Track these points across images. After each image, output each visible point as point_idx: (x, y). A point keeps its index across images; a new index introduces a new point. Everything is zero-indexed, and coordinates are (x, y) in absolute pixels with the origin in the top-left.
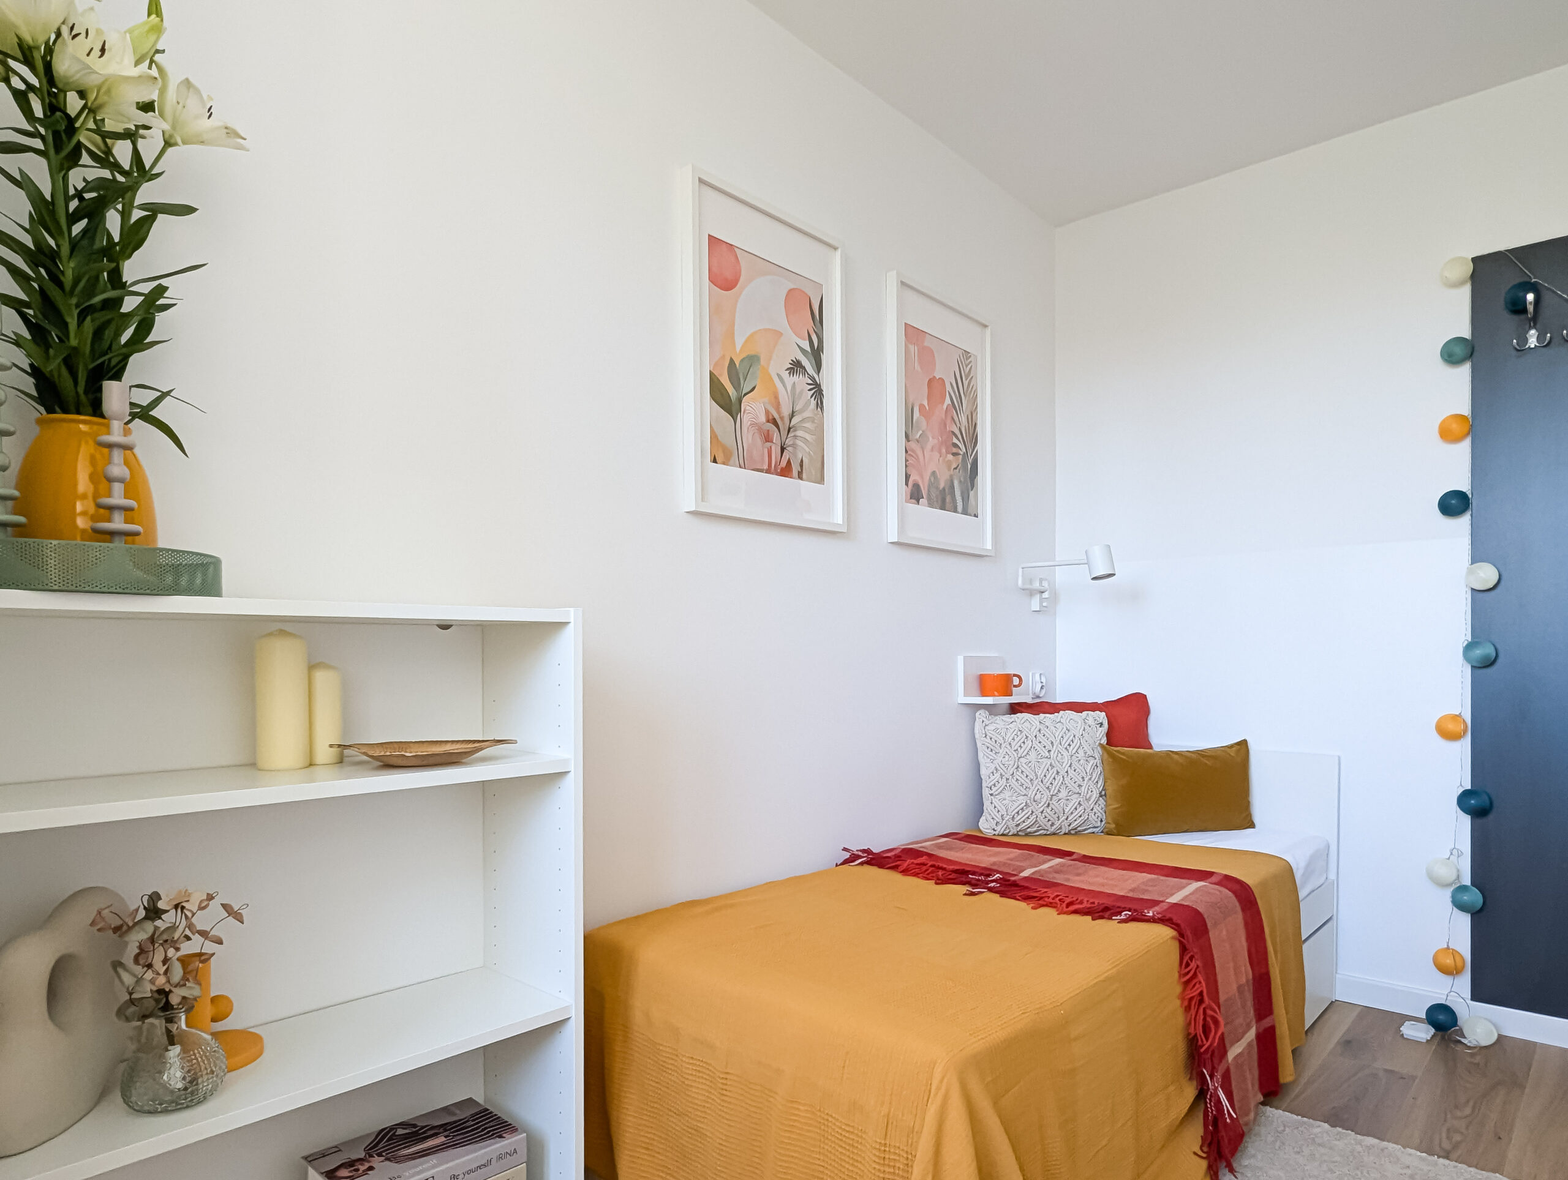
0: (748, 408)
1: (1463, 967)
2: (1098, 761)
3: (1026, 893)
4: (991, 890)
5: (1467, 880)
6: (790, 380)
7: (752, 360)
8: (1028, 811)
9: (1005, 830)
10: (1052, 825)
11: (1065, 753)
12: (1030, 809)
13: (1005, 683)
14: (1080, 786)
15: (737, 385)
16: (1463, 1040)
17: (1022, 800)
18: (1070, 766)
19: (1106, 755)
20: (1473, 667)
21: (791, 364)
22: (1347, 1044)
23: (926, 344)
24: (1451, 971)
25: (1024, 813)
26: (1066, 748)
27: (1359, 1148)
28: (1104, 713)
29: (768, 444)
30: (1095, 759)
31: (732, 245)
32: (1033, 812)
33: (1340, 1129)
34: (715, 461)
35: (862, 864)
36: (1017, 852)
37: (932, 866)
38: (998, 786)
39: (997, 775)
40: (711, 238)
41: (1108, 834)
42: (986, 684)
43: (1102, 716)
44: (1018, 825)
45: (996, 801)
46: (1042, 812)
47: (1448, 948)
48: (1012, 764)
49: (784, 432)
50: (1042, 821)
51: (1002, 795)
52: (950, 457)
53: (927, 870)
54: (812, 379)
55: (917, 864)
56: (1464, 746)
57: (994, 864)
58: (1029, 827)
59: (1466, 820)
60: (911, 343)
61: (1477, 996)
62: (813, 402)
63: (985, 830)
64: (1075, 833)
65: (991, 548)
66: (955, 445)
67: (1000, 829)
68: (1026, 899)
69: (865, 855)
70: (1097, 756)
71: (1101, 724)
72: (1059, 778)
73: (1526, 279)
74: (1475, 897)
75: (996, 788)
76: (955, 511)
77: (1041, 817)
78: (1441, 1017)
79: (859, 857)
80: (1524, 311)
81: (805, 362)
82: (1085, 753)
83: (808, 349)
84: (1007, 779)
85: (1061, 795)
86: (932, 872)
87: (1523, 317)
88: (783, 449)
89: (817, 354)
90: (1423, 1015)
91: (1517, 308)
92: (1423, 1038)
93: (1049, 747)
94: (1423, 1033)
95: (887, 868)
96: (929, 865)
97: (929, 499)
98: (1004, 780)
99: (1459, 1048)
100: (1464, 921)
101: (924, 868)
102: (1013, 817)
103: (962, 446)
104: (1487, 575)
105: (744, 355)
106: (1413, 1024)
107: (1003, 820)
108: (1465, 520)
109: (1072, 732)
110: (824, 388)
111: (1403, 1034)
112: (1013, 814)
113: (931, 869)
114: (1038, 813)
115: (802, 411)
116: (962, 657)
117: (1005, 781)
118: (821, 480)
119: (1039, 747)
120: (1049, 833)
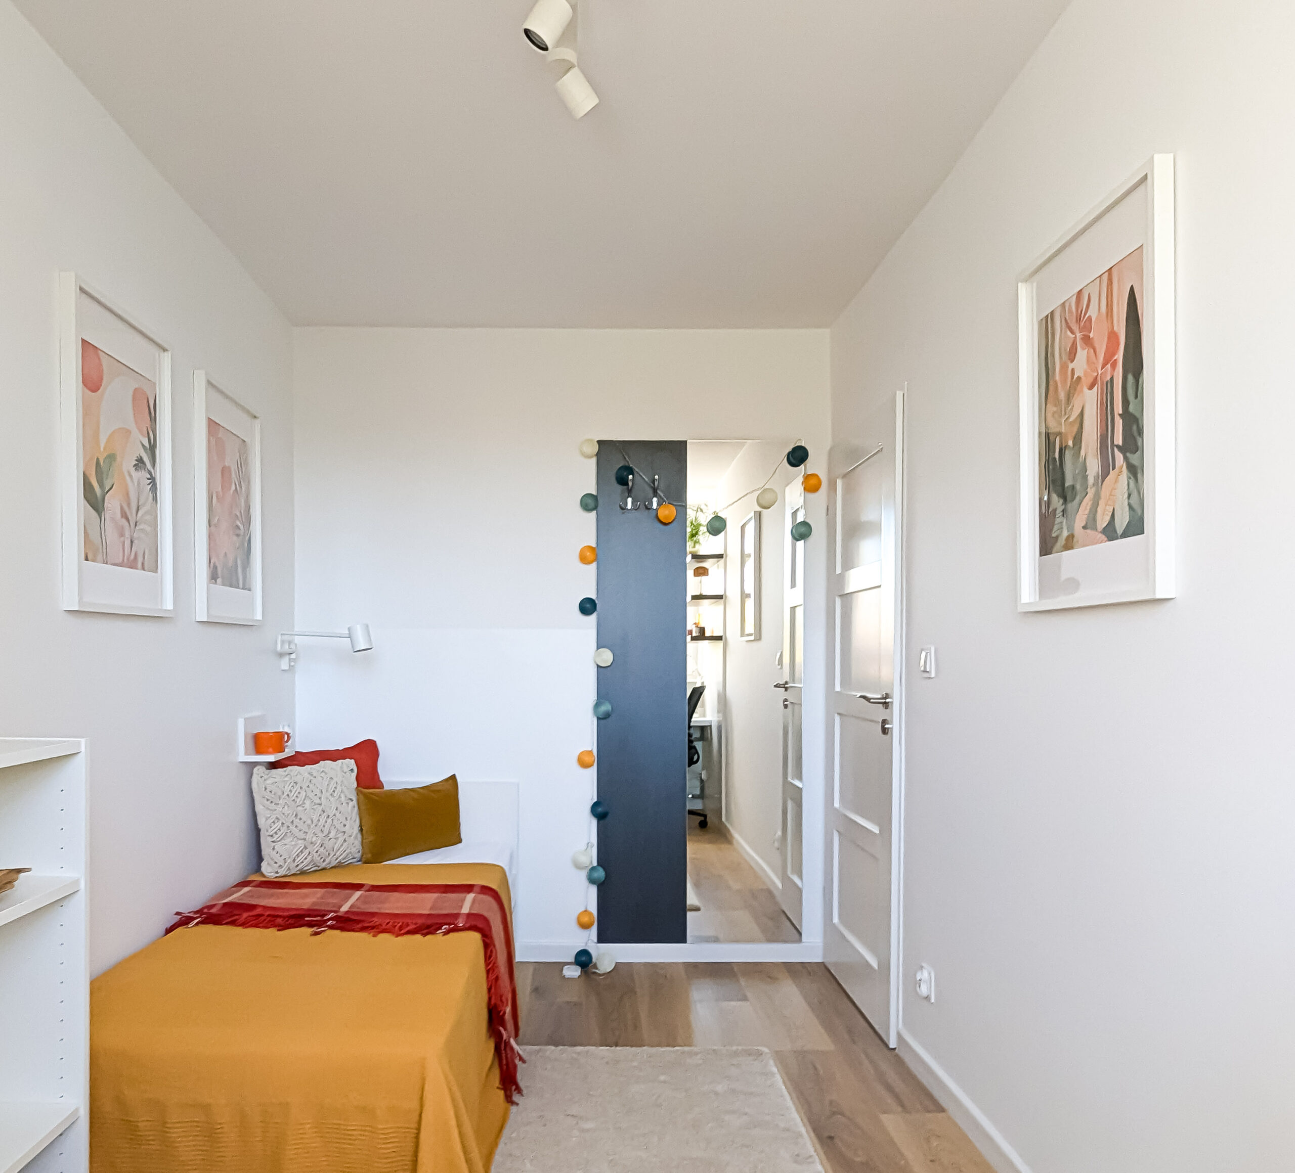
0: (109, 505)
1: (594, 922)
2: (355, 802)
3: (360, 926)
4: (331, 927)
5: (595, 864)
6: (136, 475)
7: (111, 458)
8: (307, 852)
9: (286, 871)
10: (324, 861)
11: (332, 799)
12: (307, 851)
13: (279, 740)
14: (345, 825)
15: (101, 485)
16: (597, 971)
17: (301, 844)
18: (337, 809)
19: (361, 796)
20: (598, 719)
21: (136, 460)
22: (536, 990)
23: (220, 436)
24: (585, 926)
25: (303, 855)
26: (331, 794)
27: (575, 1056)
28: (353, 761)
29: (122, 539)
30: (352, 801)
31: (96, 347)
32: (310, 853)
33: (562, 1047)
34: (87, 559)
35: (197, 924)
36: (320, 892)
37: (269, 916)
38: (279, 833)
39: (278, 824)
40: (83, 340)
41: (365, 863)
42: (260, 742)
43: (351, 763)
44: (297, 866)
45: (278, 846)
46: (317, 852)
47: (586, 911)
48: (291, 813)
49: (132, 524)
50: (317, 858)
51: (283, 841)
52: (235, 538)
53: (265, 920)
54: (150, 473)
55: (253, 916)
56: (593, 772)
57: (314, 904)
58: (305, 866)
59: (594, 822)
60: (212, 436)
61: (601, 939)
62: (151, 495)
63: (270, 874)
64: (339, 866)
65: (261, 619)
66: (238, 527)
67: (282, 872)
68: (363, 929)
69: (198, 915)
70: (354, 799)
71: (352, 770)
72: (329, 820)
73: (627, 464)
74: (600, 874)
75: (277, 836)
76: (237, 587)
77: (316, 855)
78: (584, 959)
79: (193, 919)
80: (627, 484)
81: (146, 459)
82: (346, 797)
83: (147, 445)
84: (288, 827)
85: (331, 835)
86: (270, 921)
87: (626, 487)
88: (132, 542)
89: (152, 449)
90: (573, 960)
91: (623, 481)
92: (576, 976)
93: (319, 794)
94: (573, 972)
95: (227, 924)
96: (266, 915)
97: (223, 578)
98: (285, 827)
99: (593, 976)
100: (593, 891)
101: (263, 918)
102: (294, 859)
103: (241, 527)
104: (607, 657)
105: (105, 454)
106: (568, 968)
107: (285, 862)
108: (594, 617)
109: (335, 779)
110: (158, 481)
111: (564, 976)
112: (294, 856)
113: (269, 919)
114: (314, 853)
115: (144, 504)
116: (243, 720)
117: (286, 829)
118: (155, 569)
119: (311, 795)
120: (320, 868)
